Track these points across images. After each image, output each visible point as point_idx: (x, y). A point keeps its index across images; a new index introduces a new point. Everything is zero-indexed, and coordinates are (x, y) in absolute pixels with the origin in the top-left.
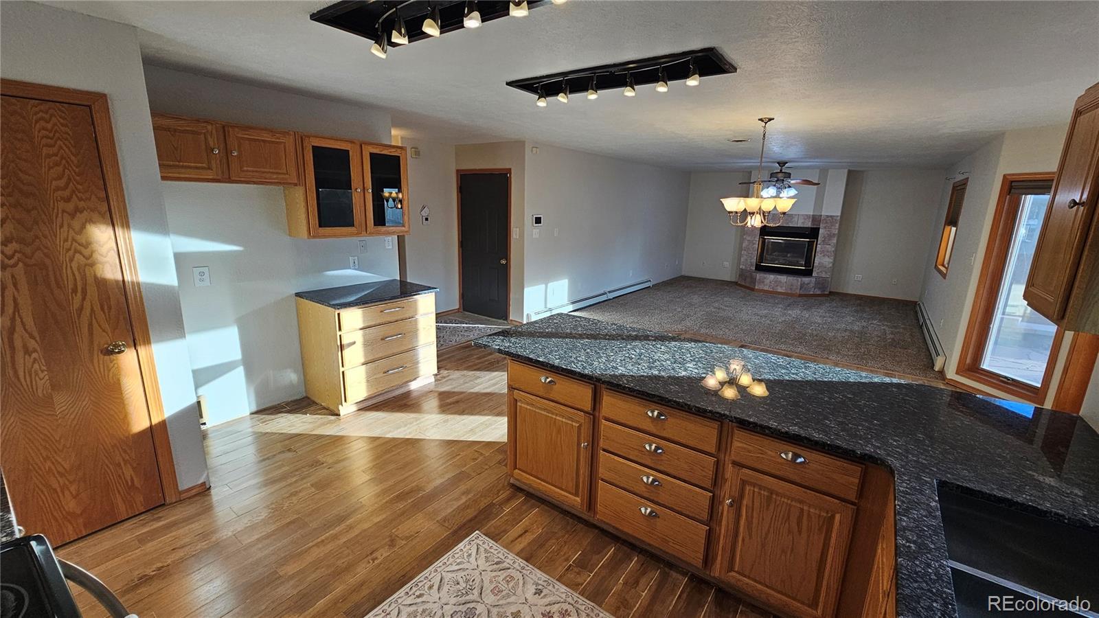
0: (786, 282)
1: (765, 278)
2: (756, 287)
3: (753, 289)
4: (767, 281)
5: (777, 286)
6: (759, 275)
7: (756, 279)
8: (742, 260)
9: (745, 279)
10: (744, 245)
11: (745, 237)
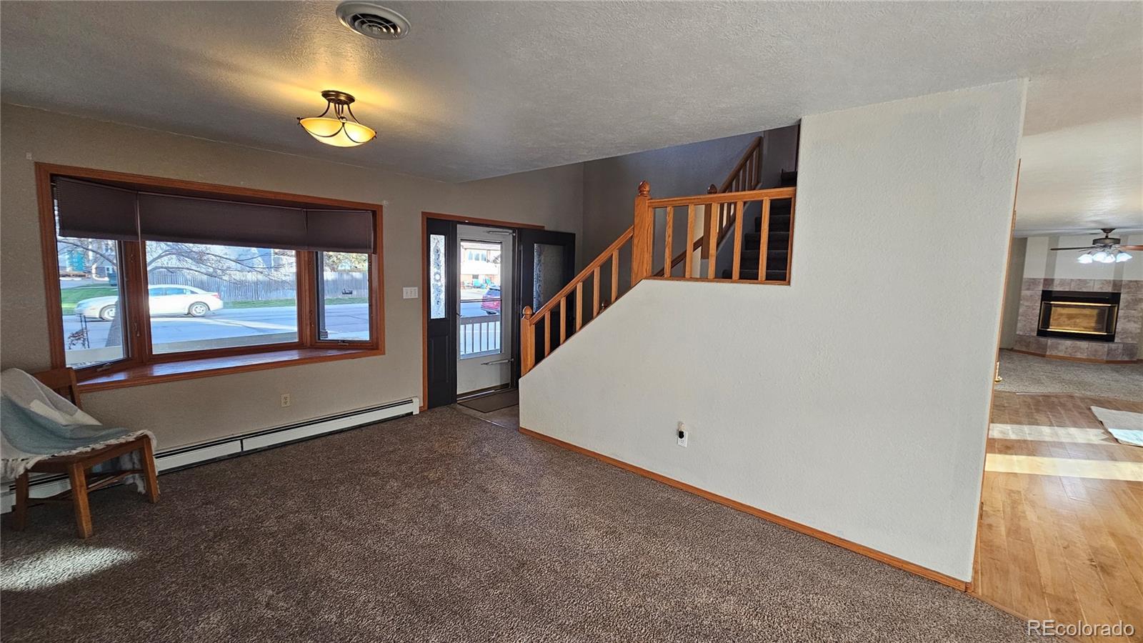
1: (1059, 344)
2: (1048, 353)
3: (1046, 356)
4: (1061, 347)
5: (1076, 352)
6: (1050, 341)
7: (1047, 344)
8: (1019, 325)
9: (1028, 345)
10: (1021, 311)
11: (1021, 302)
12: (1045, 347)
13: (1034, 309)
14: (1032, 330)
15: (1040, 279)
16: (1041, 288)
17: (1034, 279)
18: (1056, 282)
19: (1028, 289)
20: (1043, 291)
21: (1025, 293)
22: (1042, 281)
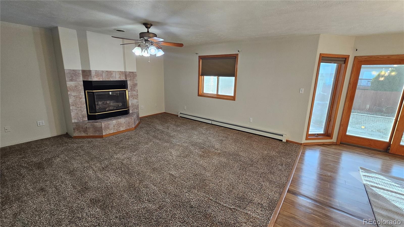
0: (124, 123)
1: (109, 124)
2: (104, 134)
3: (101, 137)
4: (111, 126)
6: (103, 123)
7: (101, 127)
8: (73, 114)
9: (85, 130)
10: (71, 101)
11: (69, 93)
12: (100, 130)
13: (81, 98)
14: (83, 117)
15: (79, 70)
16: (81, 79)
17: (74, 70)
18: (93, 74)
19: (71, 80)
20: (84, 81)
21: (70, 84)
22: (81, 72)
